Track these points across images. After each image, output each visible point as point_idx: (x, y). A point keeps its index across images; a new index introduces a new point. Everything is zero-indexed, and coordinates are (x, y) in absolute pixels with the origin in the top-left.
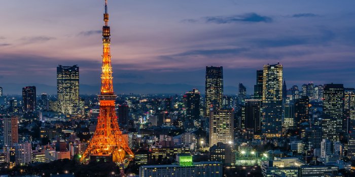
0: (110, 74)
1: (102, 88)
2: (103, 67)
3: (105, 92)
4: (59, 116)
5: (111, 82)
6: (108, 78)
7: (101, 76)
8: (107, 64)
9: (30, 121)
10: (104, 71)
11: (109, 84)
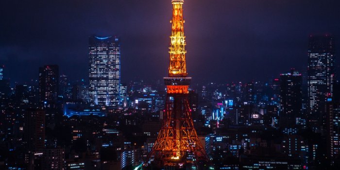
0: (182, 46)
1: (171, 68)
2: (172, 37)
3: (174, 73)
4: (91, 108)
5: (184, 59)
6: (179, 52)
7: (170, 50)
8: (179, 33)
9: (50, 115)
10: (173, 42)
11: (181, 62)
